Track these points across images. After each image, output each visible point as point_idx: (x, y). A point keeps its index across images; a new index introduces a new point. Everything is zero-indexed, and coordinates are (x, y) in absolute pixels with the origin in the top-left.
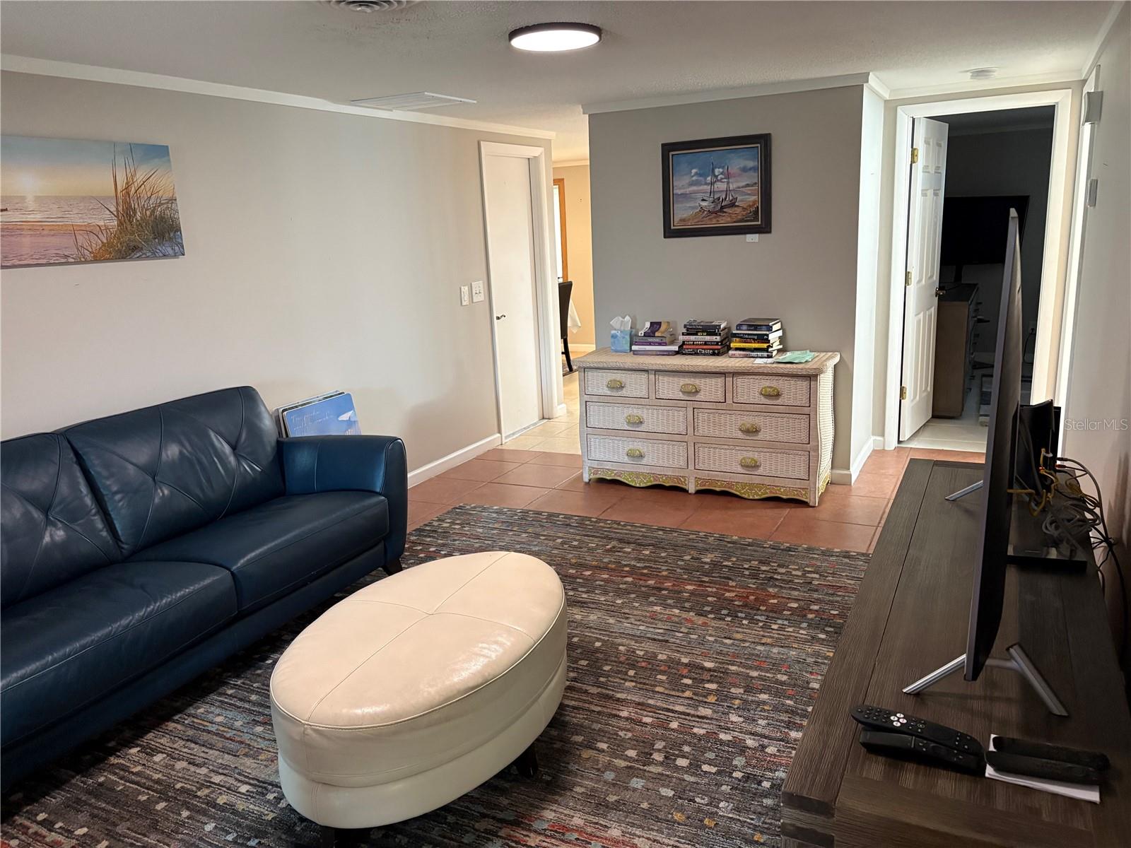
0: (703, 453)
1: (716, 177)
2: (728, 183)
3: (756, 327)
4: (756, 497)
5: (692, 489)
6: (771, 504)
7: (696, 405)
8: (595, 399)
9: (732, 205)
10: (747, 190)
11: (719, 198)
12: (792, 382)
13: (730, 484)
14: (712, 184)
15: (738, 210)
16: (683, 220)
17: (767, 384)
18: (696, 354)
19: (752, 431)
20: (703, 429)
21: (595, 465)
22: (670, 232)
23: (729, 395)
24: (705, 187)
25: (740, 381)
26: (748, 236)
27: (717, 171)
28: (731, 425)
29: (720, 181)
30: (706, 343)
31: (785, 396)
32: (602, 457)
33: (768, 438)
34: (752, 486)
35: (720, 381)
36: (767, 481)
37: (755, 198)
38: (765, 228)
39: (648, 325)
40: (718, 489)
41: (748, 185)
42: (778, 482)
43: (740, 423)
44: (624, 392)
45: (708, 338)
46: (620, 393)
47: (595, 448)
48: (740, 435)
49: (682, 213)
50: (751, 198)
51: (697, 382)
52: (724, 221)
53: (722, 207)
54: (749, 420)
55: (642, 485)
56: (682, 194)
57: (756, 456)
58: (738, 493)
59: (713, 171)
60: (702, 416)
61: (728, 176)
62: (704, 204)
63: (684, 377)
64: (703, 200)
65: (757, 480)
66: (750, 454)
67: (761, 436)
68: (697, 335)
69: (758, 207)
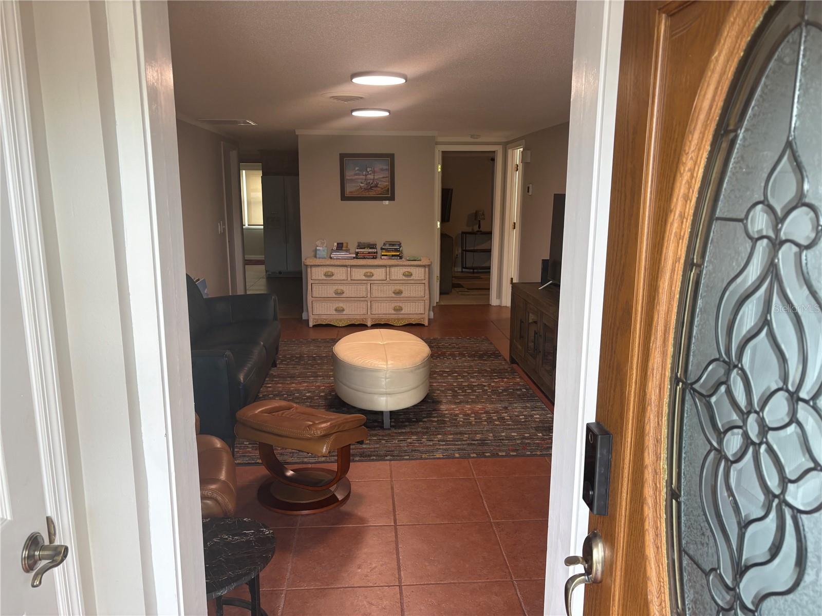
0: (375, 305)
1: (368, 172)
2: (374, 176)
3: (393, 245)
4: (401, 325)
5: (369, 324)
6: (408, 327)
7: (372, 282)
8: (317, 282)
9: (376, 186)
10: (384, 180)
11: (369, 183)
12: (417, 269)
13: (388, 320)
14: (366, 175)
15: (379, 189)
16: (351, 192)
17: (406, 270)
18: (365, 258)
19: (399, 293)
20: (375, 294)
21: (317, 317)
22: (344, 198)
23: (388, 277)
24: (361, 177)
25: (393, 269)
26: (384, 201)
27: (368, 170)
28: (389, 290)
29: (370, 174)
30: (369, 253)
31: (414, 275)
32: (321, 313)
33: (406, 296)
34: (399, 320)
35: (383, 270)
36: (406, 316)
37: (388, 183)
38: (392, 198)
39: (336, 244)
40: (382, 323)
41: (383, 178)
42: (411, 316)
43: (393, 289)
44: (333, 278)
45: (370, 250)
46: (331, 279)
47: (317, 308)
48: (393, 295)
49: (350, 189)
50: (385, 183)
51: (372, 270)
52: (372, 194)
53: (371, 187)
54: (398, 287)
55: (343, 325)
56: (350, 179)
57: (401, 305)
58: (392, 324)
59: (367, 169)
60: (374, 287)
61: (374, 172)
62: (362, 185)
63: (366, 268)
64: (362, 183)
65: (401, 316)
66: (398, 304)
67: (403, 295)
68: (365, 249)
69: (388, 188)
